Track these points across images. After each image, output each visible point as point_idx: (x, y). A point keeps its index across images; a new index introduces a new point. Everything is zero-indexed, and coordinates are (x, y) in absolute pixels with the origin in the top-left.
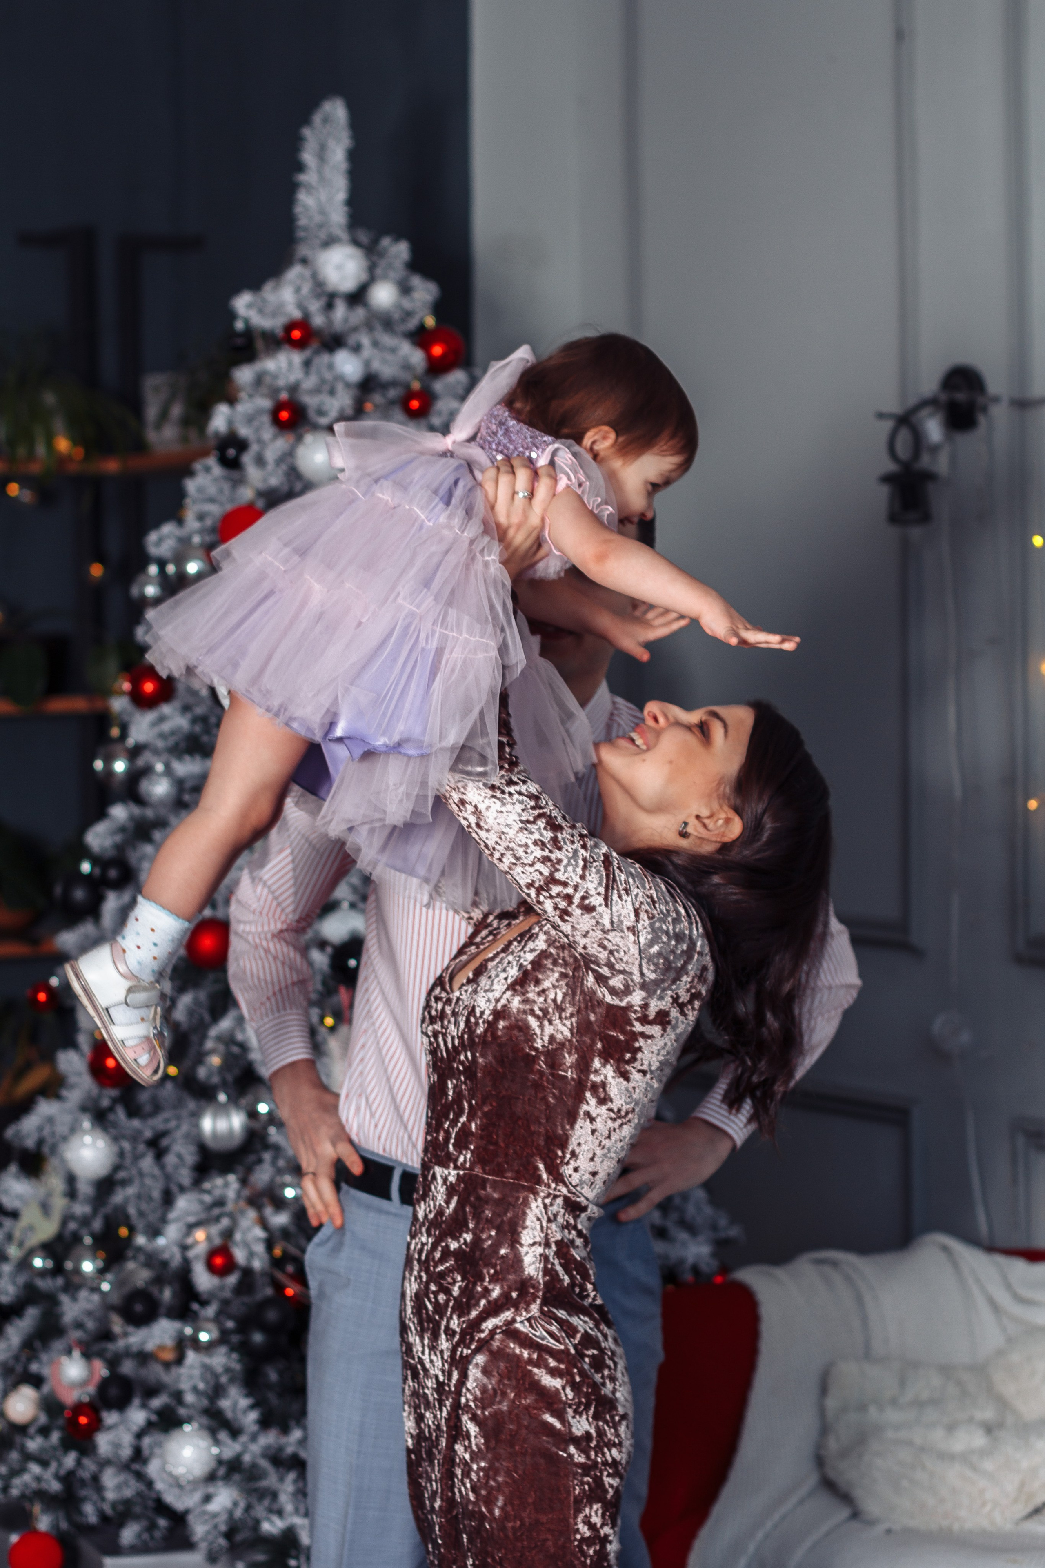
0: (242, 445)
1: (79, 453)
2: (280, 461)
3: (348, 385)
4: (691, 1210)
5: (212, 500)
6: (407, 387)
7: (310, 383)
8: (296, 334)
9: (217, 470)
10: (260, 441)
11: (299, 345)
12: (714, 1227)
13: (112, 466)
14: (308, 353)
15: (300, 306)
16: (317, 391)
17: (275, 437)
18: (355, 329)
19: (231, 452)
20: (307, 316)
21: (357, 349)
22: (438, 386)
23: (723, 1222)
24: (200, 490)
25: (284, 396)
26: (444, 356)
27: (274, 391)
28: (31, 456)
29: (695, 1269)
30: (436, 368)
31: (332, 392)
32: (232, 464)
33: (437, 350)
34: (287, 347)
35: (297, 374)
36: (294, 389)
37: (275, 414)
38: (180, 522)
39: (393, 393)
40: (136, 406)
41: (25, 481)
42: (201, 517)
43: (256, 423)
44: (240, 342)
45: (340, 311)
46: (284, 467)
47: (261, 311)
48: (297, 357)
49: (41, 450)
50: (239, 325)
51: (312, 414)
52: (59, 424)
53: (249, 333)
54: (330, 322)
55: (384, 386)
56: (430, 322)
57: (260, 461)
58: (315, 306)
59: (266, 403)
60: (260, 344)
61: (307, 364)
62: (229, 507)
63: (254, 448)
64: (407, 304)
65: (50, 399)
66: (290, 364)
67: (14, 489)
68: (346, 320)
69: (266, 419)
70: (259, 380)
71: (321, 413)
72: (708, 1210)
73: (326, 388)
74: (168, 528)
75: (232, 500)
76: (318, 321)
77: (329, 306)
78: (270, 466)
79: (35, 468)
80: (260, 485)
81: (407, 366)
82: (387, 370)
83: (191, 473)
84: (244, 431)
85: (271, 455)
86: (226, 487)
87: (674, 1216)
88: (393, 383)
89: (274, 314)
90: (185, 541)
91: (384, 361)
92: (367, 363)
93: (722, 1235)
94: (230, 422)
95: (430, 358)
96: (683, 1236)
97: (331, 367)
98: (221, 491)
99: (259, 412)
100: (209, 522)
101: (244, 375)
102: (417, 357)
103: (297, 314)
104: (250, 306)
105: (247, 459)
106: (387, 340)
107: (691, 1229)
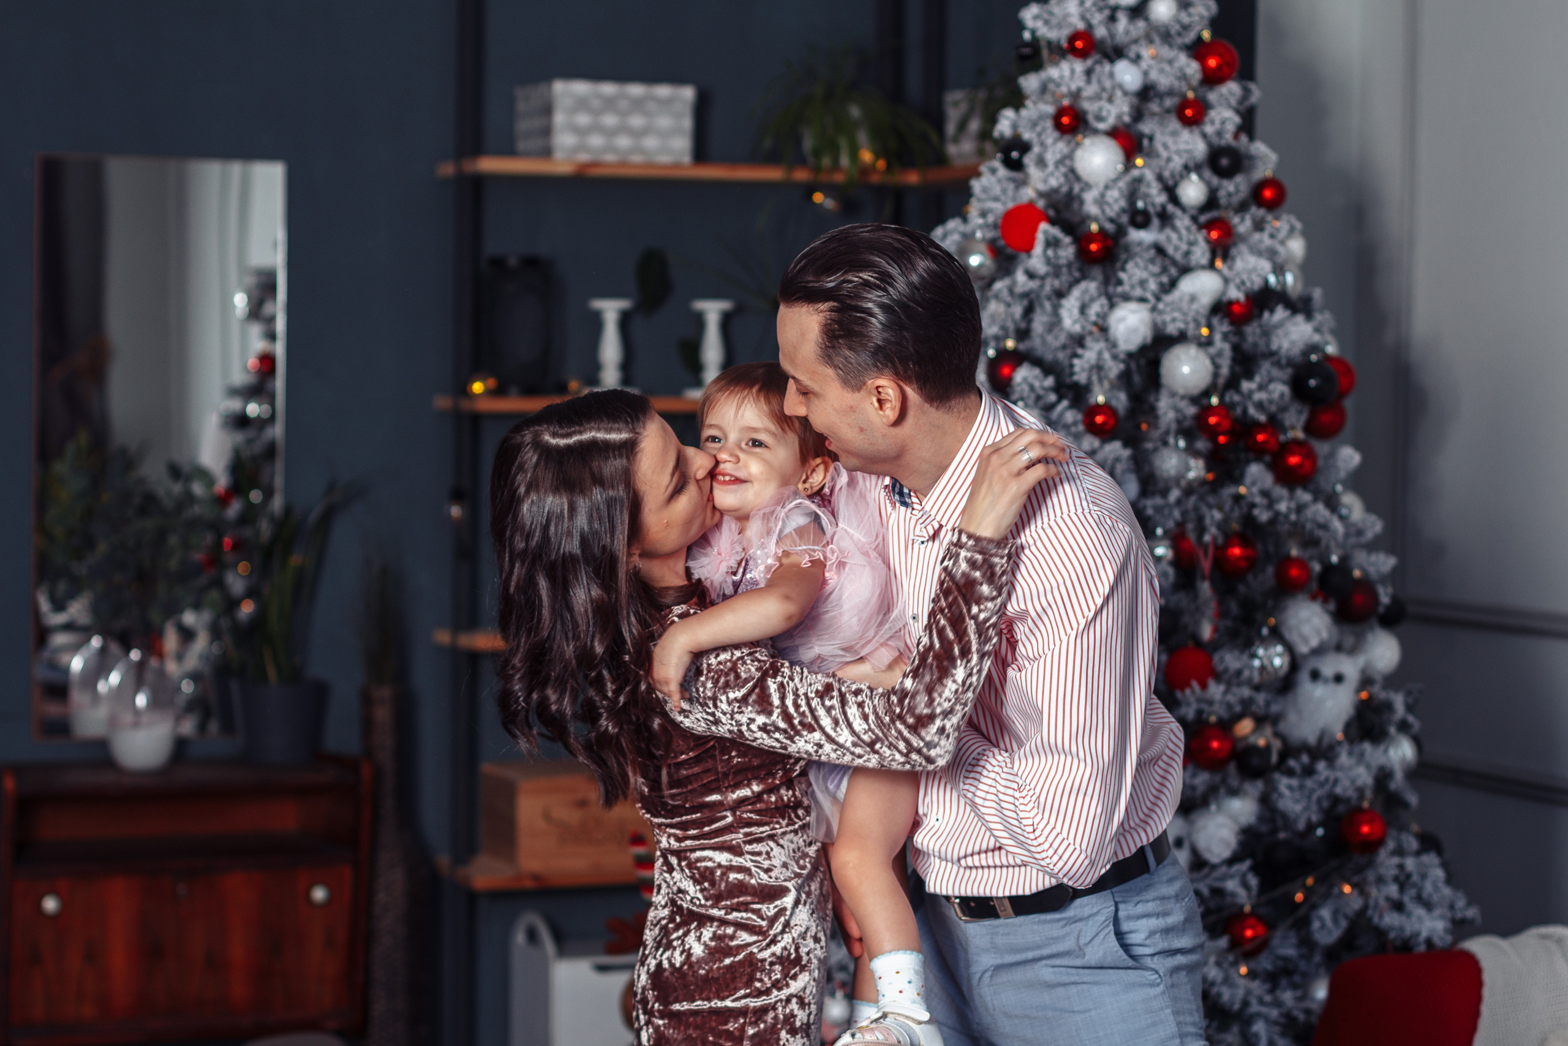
0: (1025, 147)
1: (881, 164)
2: (1059, 163)
3: (1125, 93)
4: (1428, 887)
5: (996, 199)
6: (1184, 96)
7: (1090, 90)
8: (1079, 44)
9: (1002, 172)
10: (1042, 144)
11: (1082, 54)
12: (1452, 907)
13: (913, 178)
14: (1089, 62)
15: (1083, 18)
16: (1097, 97)
17: (1056, 141)
18: (1136, 41)
19: (1015, 154)
20: (1090, 26)
21: (1137, 59)
22: (1212, 97)
23: (1461, 903)
24: (985, 190)
25: (1066, 102)
26: (1219, 67)
27: (1057, 99)
28: (836, 167)
29: (1429, 942)
30: (1211, 79)
31: (1110, 100)
32: (1015, 166)
33: (1212, 62)
34: (1070, 57)
35: (1079, 82)
36: (1076, 95)
37: (1057, 119)
38: (965, 220)
39: (1169, 102)
40: (938, 121)
41: (829, 189)
42: (983, 214)
43: (1038, 129)
44: (1026, 51)
45: (1123, 22)
46: (1063, 169)
47: (1047, 23)
48: (1079, 66)
49: (845, 161)
50: (1027, 35)
51: (1090, 118)
52: (862, 137)
53: (1035, 43)
54: (1112, 36)
55: (1161, 96)
56: (1206, 35)
57: (1041, 162)
58: (1097, 18)
59: (1050, 109)
60: (1045, 53)
61: (1089, 73)
62: (1010, 205)
63: (1036, 149)
64: (1185, 18)
65: (855, 112)
66: (1073, 71)
67: (818, 197)
68: (1127, 32)
69: (1049, 124)
70: (1044, 89)
71: (1100, 118)
72: (1447, 891)
73: (1105, 95)
74: (953, 224)
75: (1014, 199)
76: (1100, 32)
77: (1112, 19)
78: (1051, 167)
79: (839, 178)
80: (1042, 187)
81: (1183, 77)
82: (1164, 81)
83: (978, 174)
84: (1027, 135)
85: (1051, 157)
86: (1011, 187)
87: (1413, 892)
88: (1170, 93)
89: (1060, 26)
90: (968, 237)
91: (1162, 71)
92: (1146, 74)
93: (1459, 915)
94: (1015, 126)
95: (1205, 68)
96: (1420, 911)
97: (1111, 75)
98: (1004, 191)
99: (1042, 117)
100: (991, 219)
101: (1030, 83)
102: (1193, 68)
103: (1081, 26)
104: (1036, 17)
105: (1029, 160)
106: (1166, 52)
107: (1428, 906)
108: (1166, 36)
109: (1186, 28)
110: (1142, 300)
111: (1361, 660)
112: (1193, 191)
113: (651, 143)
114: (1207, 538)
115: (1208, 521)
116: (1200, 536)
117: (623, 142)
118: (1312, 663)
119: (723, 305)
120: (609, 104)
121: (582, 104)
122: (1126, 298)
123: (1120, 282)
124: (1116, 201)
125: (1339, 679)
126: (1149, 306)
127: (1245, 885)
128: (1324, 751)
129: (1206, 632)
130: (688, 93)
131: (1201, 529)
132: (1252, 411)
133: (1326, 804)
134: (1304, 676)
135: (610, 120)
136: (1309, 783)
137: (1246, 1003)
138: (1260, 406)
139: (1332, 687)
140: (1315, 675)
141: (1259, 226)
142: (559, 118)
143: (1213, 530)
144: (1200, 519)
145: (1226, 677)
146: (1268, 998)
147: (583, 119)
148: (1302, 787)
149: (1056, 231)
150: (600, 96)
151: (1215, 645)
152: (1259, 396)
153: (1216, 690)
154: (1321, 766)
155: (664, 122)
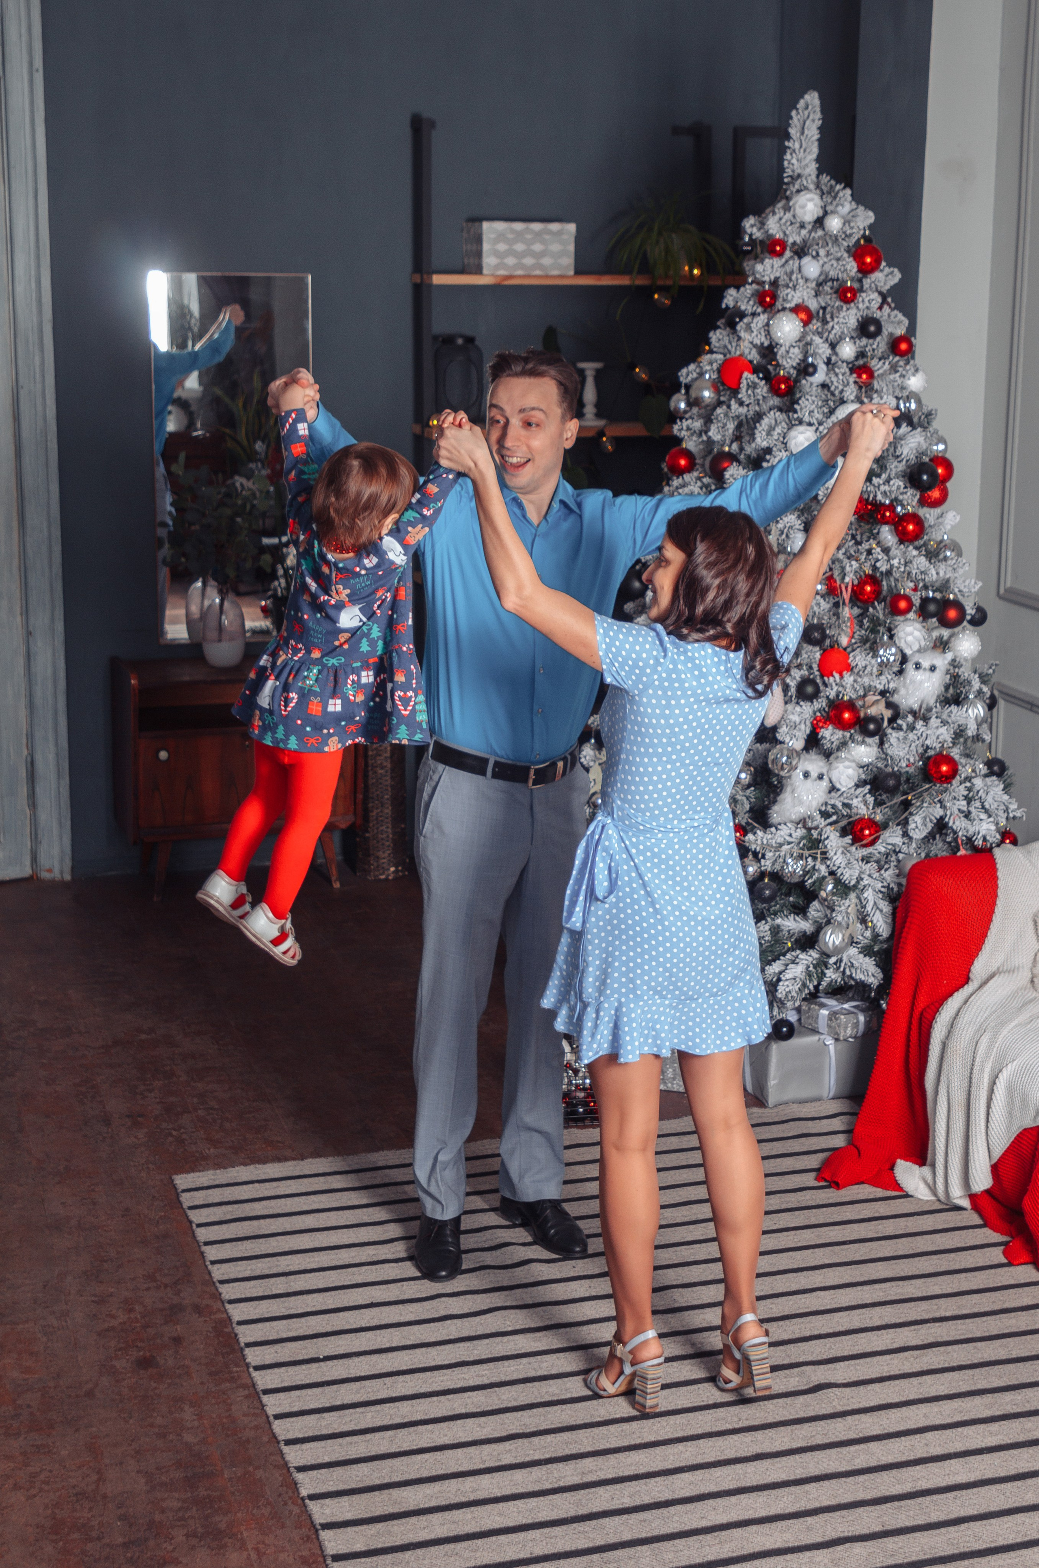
0: (740, 316)
2: (760, 329)
3: (809, 281)
4: (989, 799)
5: (722, 349)
6: (844, 283)
9: (729, 330)
10: (750, 315)
11: (779, 254)
14: (784, 260)
15: (781, 229)
16: (787, 286)
17: (759, 313)
18: (815, 244)
19: (737, 320)
20: (785, 235)
21: (816, 256)
22: (863, 283)
25: (766, 287)
26: (870, 262)
27: (761, 285)
28: (667, 276)
30: (863, 272)
31: (795, 288)
33: (864, 260)
34: (770, 256)
35: (776, 273)
36: (773, 283)
37: (761, 299)
38: (698, 365)
39: (834, 287)
42: (710, 362)
43: (752, 302)
44: (745, 248)
46: (763, 333)
47: (759, 229)
48: (776, 262)
49: (672, 272)
50: (746, 238)
51: (781, 300)
53: (751, 243)
55: (830, 282)
56: (862, 241)
57: (749, 327)
58: (789, 231)
60: (757, 250)
61: (783, 266)
62: (728, 356)
63: (747, 318)
64: (848, 230)
66: (772, 266)
67: (656, 295)
69: (757, 301)
71: (787, 300)
73: (791, 284)
74: (691, 367)
75: (730, 353)
76: (791, 239)
77: (801, 228)
78: (756, 331)
79: (669, 282)
80: (751, 343)
81: (846, 271)
82: (833, 273)
84: (742, 307)
85: (756, 324)
86: (734, 340)
87: (977, 805)
88: (836, 281)
90: (701, 376)
91: (832, 266)
92: (821, 267)
94: (735, 301)
95: (860, 264)
96: (981, 816)
97: (799, 267)
98: (731, 342)
99: (752, 295)
100: (715, 365)
102: (852, 264)
103: (778, 235)
104: (752, 226)
105: (742, 325)
106: (835, 252)
108: (836, 240)
109: (849, 236)
110: (810, 424)
111: (949, 656)
112: (848, 350)
113: (547, 261)
114: (847, 579)
115: (848, 569)
116: (843, 578)
117: (528, 261)
118: (917, 658)
119: (598, 365)
120: (519, 236)
121: (501, 237)
122: (801, 422)
123: (795, 411)
124: (796, 355)
125: (933, 669)
126: (814, 428)
127: (865, 803)
128: (922, 715)
129: (844, 641)
130: (572, 227)
131: (843, 575)
132: (879, 497)
133: (920, 750)
134: (910, 667)
135: (520, 247)
136: (911, 736)
137: (860, 879)
138: (885, 493)
139: (928, 673)
140: (918, 666)
141: (894, 368)
142: (486, 247)
143: (851, 575)
144: (843, 569)
145: (856, 671)
146: (876, 875)
147: (502, 247)
148: (905, 738)
149: (753, 378)
150: (513, 231)
151: (852, 647)
152: (886, 488)
153: (849, 679)
154: (920, 724)
155: (555, 247)
